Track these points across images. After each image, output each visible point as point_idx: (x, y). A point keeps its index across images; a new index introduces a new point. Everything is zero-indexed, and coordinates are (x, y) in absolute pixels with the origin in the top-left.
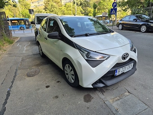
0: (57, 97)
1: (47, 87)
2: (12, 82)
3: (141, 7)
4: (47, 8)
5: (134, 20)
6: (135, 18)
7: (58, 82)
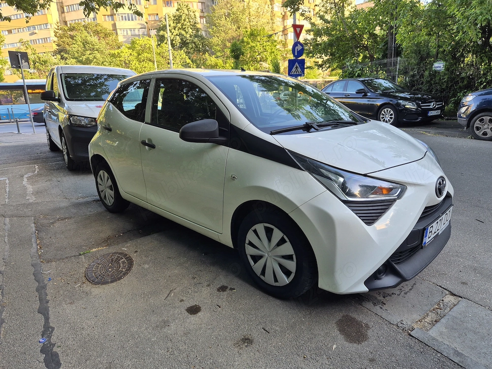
0: (247, 341)
1: (194, 310)
2: (44, 311)
3: (365, 57)
4: (66, 52)
5: (359, 92)
6: (361, 87)
7: (223, 289)
